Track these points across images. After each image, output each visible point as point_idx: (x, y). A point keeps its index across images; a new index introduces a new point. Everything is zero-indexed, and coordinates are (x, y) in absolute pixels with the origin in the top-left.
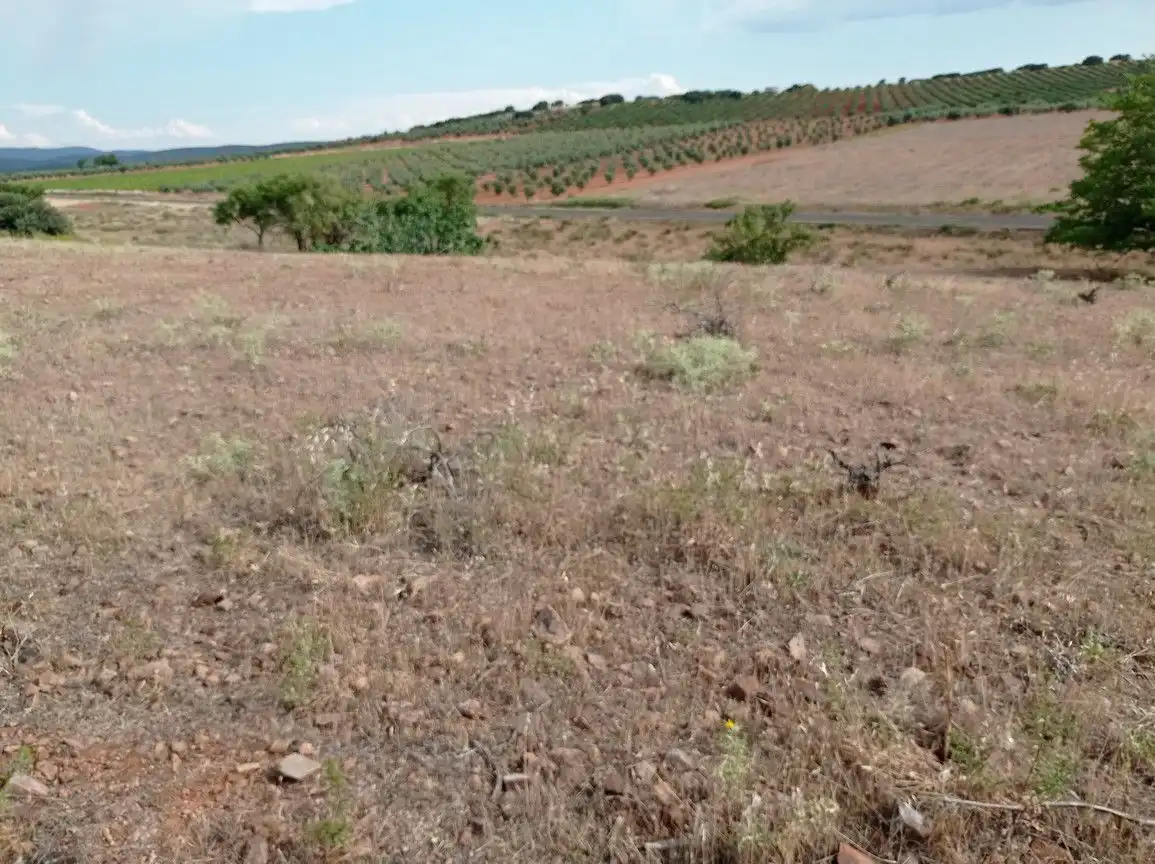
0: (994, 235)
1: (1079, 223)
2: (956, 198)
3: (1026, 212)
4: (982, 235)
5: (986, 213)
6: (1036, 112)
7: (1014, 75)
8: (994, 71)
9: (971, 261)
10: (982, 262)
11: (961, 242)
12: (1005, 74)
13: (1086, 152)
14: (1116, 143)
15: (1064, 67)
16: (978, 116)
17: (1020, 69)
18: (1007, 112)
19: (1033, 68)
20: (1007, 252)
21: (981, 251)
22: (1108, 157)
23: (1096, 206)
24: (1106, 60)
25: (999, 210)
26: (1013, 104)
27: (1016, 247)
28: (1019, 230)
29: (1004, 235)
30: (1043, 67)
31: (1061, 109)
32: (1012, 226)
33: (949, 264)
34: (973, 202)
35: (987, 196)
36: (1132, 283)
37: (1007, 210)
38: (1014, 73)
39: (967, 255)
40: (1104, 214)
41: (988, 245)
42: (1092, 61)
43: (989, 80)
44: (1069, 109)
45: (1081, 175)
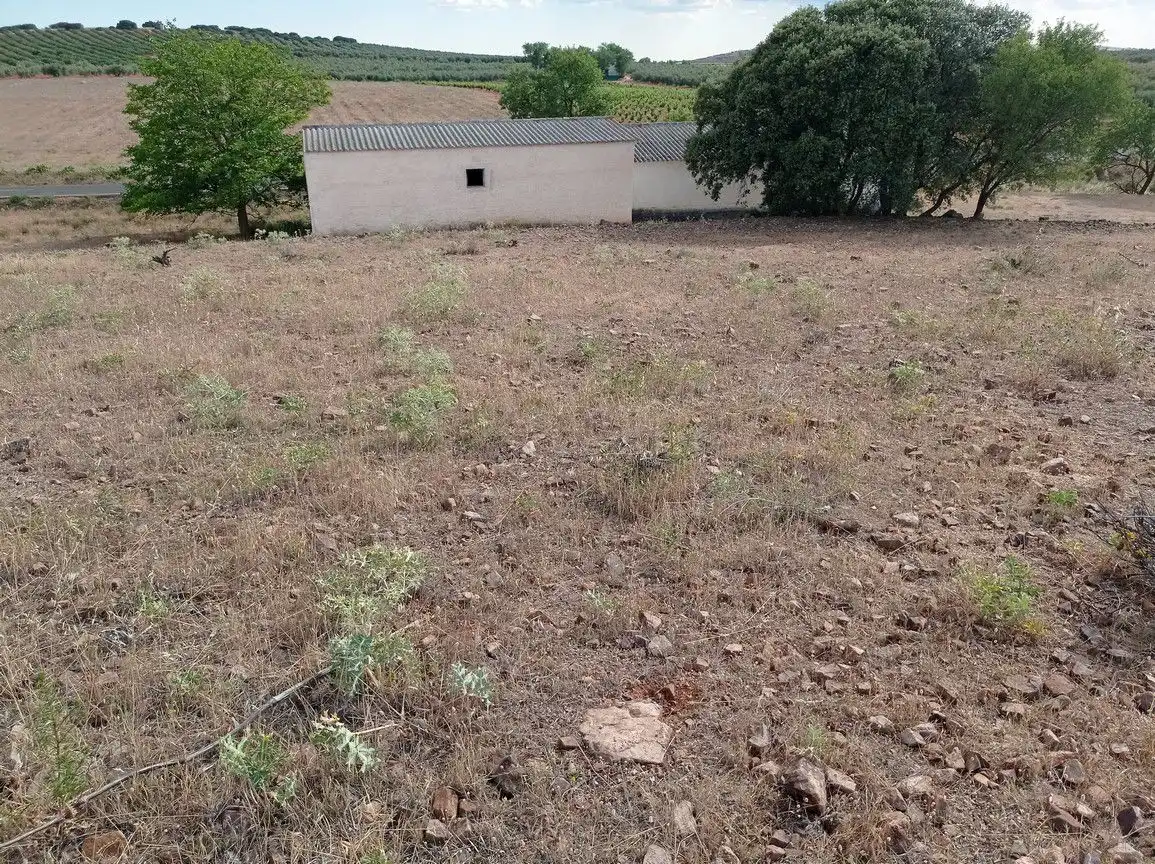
0: (74, 204)
1: (149, 189)
2: (20, 166)
3: (100, 179)
4: (61, 205)
5: (59, 181)
6: (84, 74)
7: (47, 33)
8: (25, 27)
9: (55, 233)
10: (68, 235)
11: (40, 215)
12: (38, 31)
13: (134, 117)
14: (159, 108)
15: (99, 29)
16: (21, 75)
17: (53, 26)
18: (53, 72)
19: (68, 27)
20: (91, 221)
21: (64, 222)
22: (156, 123)
23: (161, 171)
24: (139, 26)
25: (71, 178)
26: (56, 65)
27: (100, 215)
28: (98, 197)
29: (85, 204)
30: (77, 26)
31: (108, 72)
32: (91, 194)
33: (31, 239)
34: (40, 170)
35: (55, 163)
36: (203, 241)
37: (81, 178)
38: (47, 30)
39: (50, 228)
40: (170, 178)
41: (69, 215)
42: (125, 25)
43: (21, 36)
44: (116, 72)
45: (136, 140)
